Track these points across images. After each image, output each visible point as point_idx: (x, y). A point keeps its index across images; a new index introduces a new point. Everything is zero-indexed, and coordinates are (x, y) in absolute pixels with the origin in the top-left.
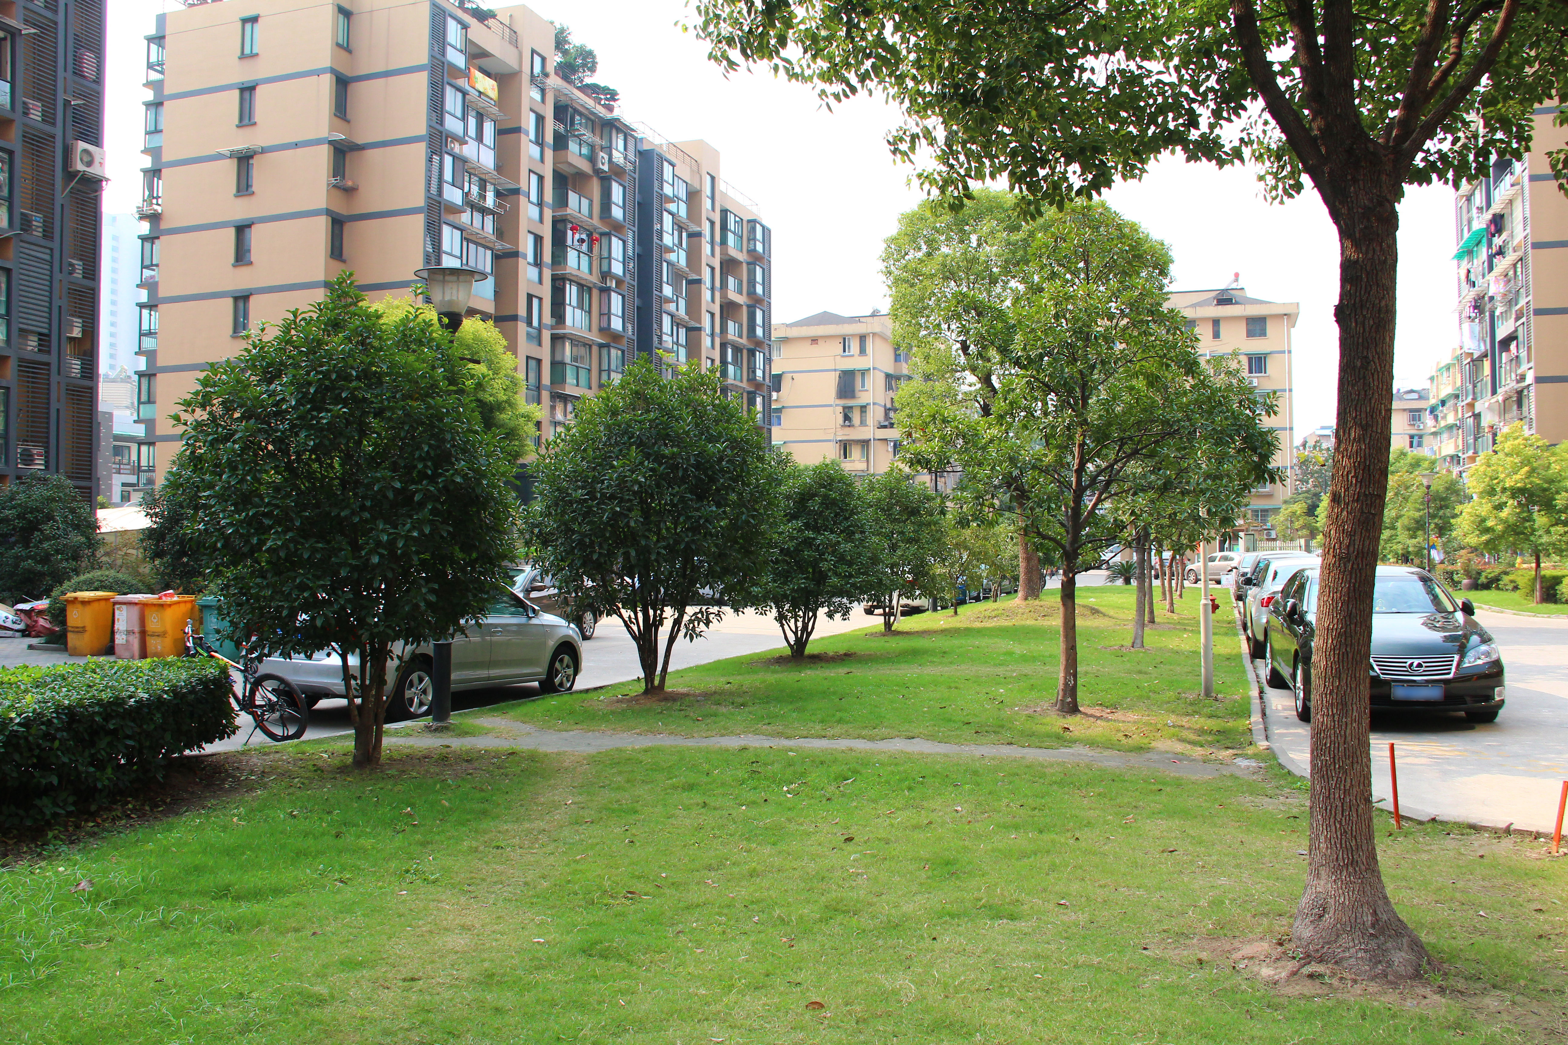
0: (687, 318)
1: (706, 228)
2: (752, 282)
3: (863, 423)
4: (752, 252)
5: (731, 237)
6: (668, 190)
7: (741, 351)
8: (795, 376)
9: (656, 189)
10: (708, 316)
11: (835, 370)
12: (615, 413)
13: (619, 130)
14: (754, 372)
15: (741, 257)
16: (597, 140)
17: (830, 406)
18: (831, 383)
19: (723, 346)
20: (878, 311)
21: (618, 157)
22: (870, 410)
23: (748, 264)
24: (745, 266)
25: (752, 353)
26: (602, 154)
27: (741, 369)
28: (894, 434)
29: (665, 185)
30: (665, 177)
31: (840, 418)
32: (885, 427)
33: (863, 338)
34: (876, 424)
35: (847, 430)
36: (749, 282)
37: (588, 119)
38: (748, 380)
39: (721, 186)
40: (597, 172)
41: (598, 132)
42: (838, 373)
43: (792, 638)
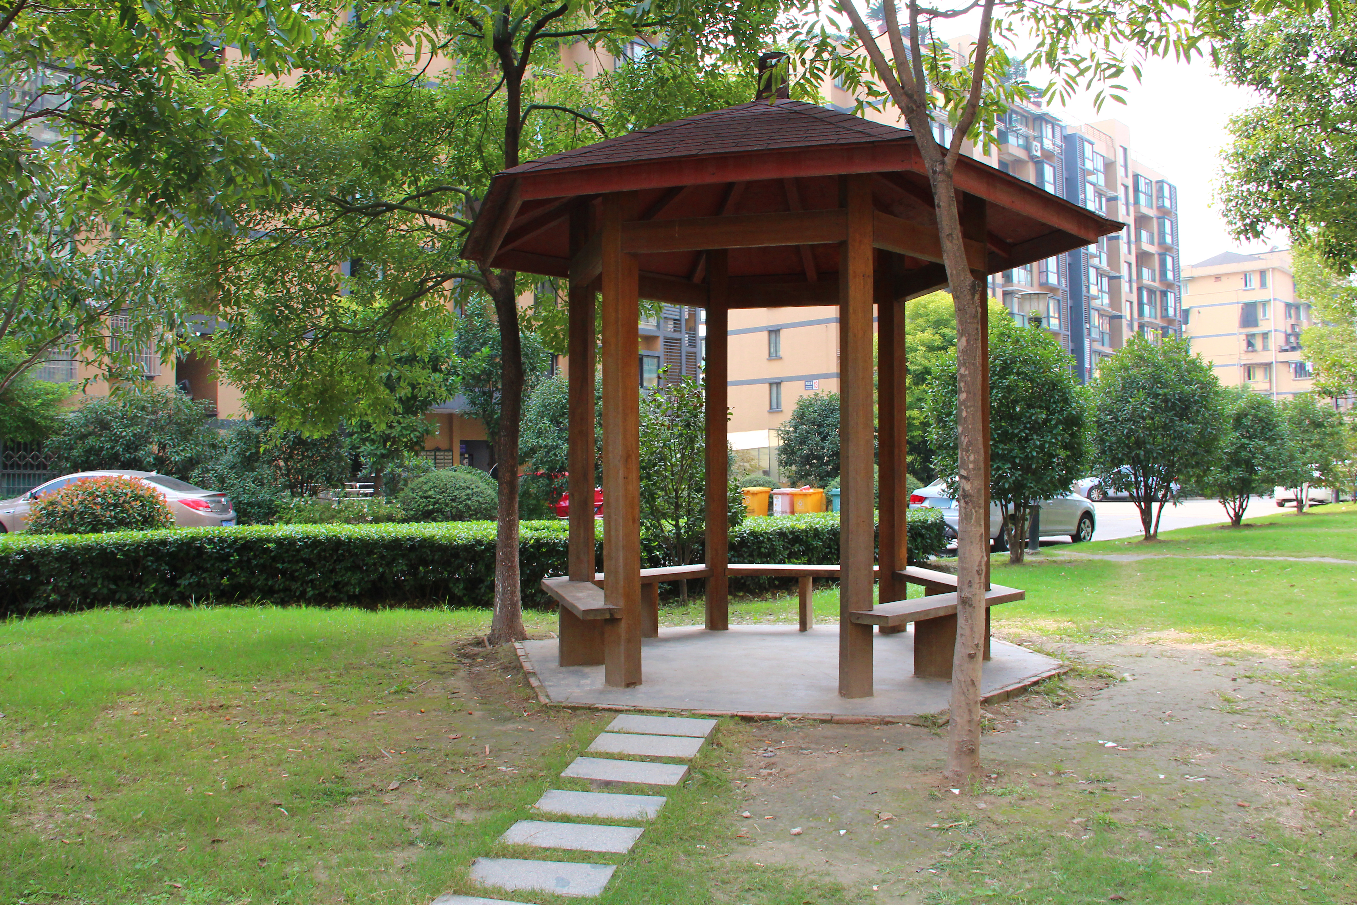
0: (1108, 269)
1: (1121, 192)
2: (1162, 234)
3: (1265, 348)
4: (1161, 208)
5: (1142, 198)
6: (1089, 165)
7: (1154, 293)
8: (1201, 309)
9: (1079, 165)
10: (1126, 266)
11: (1238, 303)
12: (1126, 369)
13: (1047, 122)
14: (1166, 310)
15: (1152, 213)
16: (1031, 132)
17: (1235, 334)
18: (1235, 314)
19: (1140, 289)
20: (1276, 248)
21: (1048, 144)
22: (1272, 336)
23: (1158, 218)
24: (1155, 220)
25: (1164, 294)
26: (1035, 143)
27: (1155, 308)
28: (1296, 356)
29: (1086, 161)
30: (1086, 155)
31: (1244, 345)
32: (1286, 351)
33: (1263, 273)
34: (1278, 348)
35: (1250, 355)
36: (1159, 234)
37: (1022, 116)
38: (1162, 317)
39: (1131, 155)
40: (1032, 158)
41: (1030, 125)
42: (1240, 305)
43: (1232, 513)
